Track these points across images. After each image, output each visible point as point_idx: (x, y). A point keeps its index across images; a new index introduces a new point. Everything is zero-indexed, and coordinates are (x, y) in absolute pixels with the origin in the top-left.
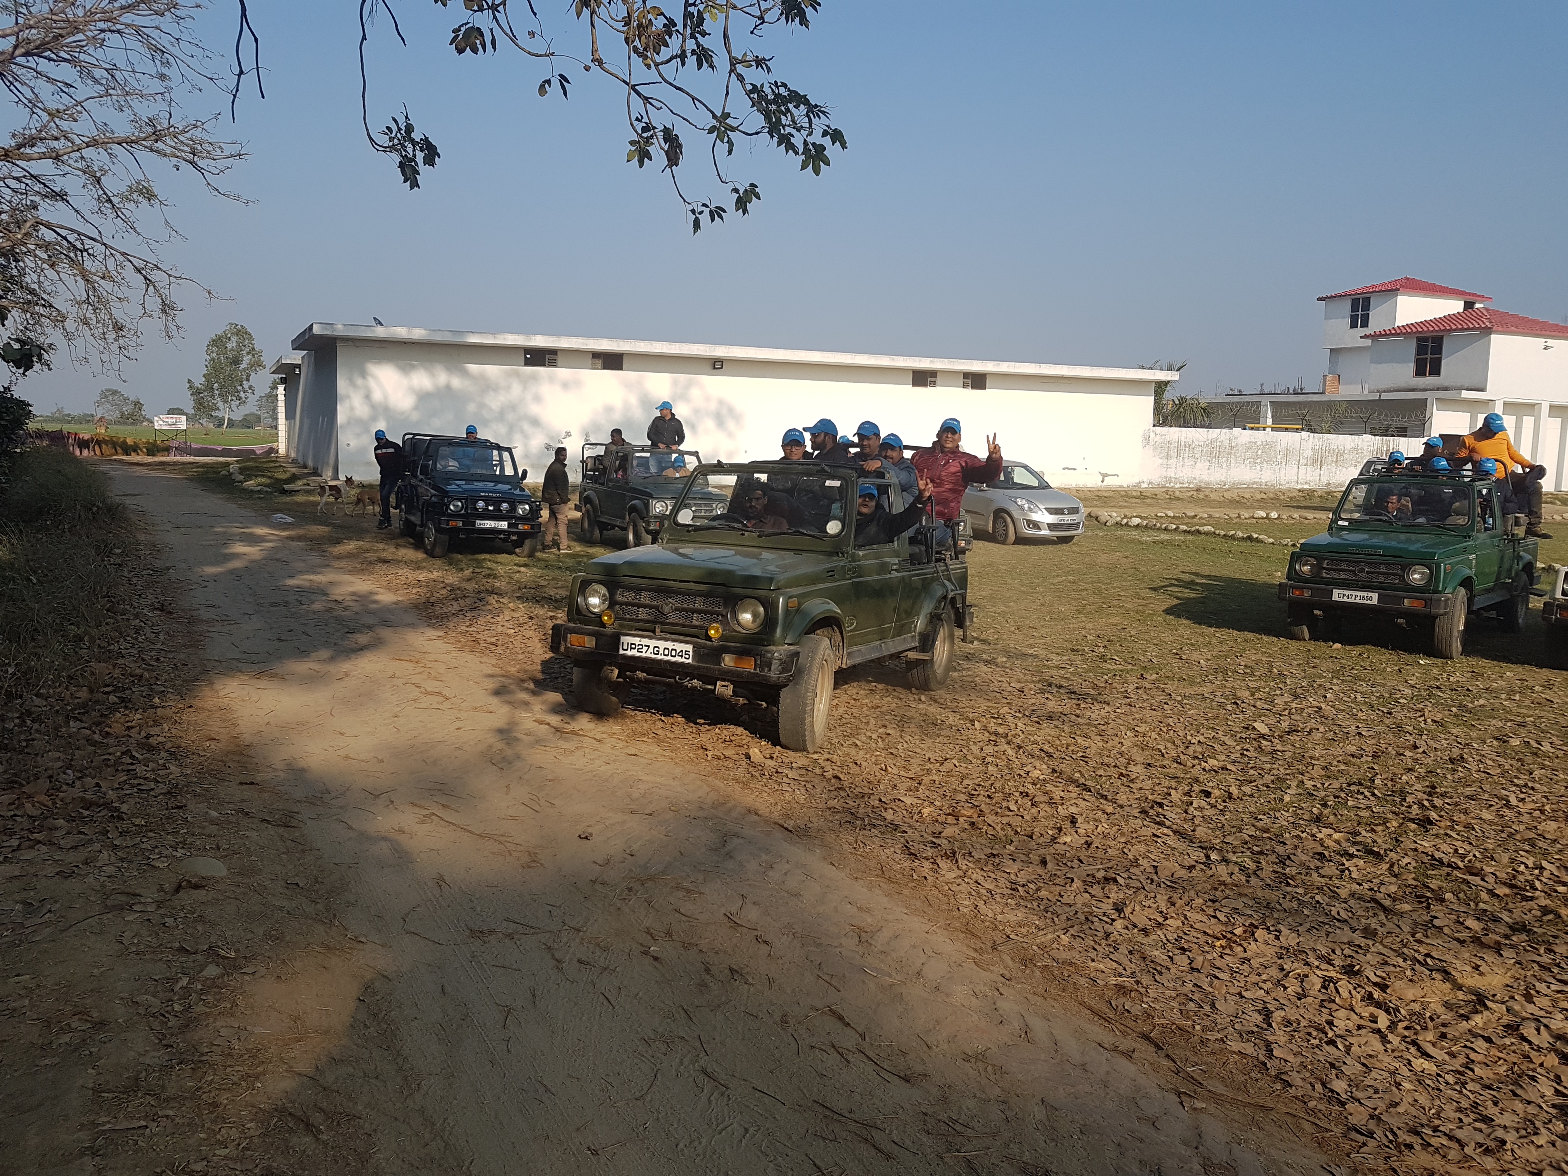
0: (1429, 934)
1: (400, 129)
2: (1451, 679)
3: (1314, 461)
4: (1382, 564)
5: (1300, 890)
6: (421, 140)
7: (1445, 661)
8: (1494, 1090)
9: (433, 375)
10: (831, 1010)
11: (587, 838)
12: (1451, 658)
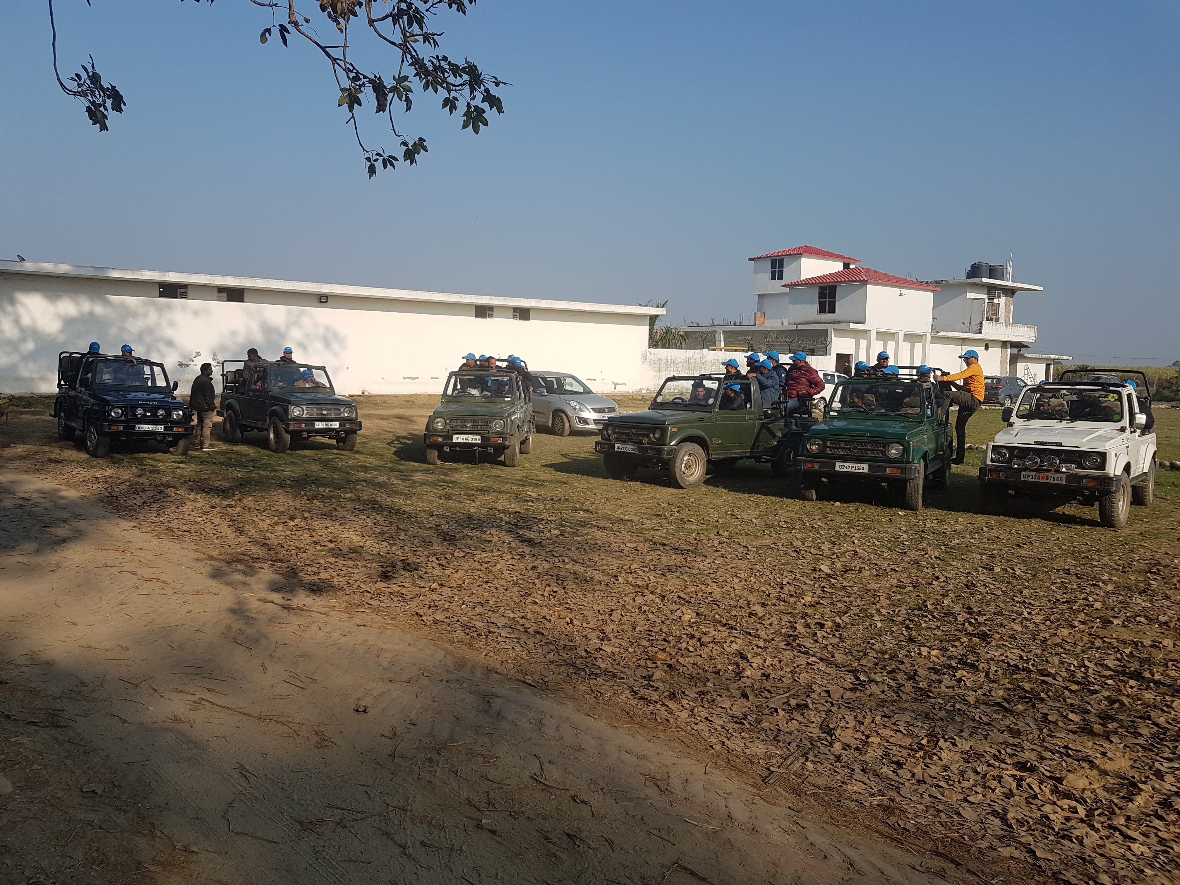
0: (1052, 728)
1: (89, 77)
2: (927, 525)
4: (868, 443)
5: (941, 701)
6: (109, 88)
7: (915, 512)
9: (78, 304)
10: (679, 866)
11: (365, 711)
12: (918, 510)
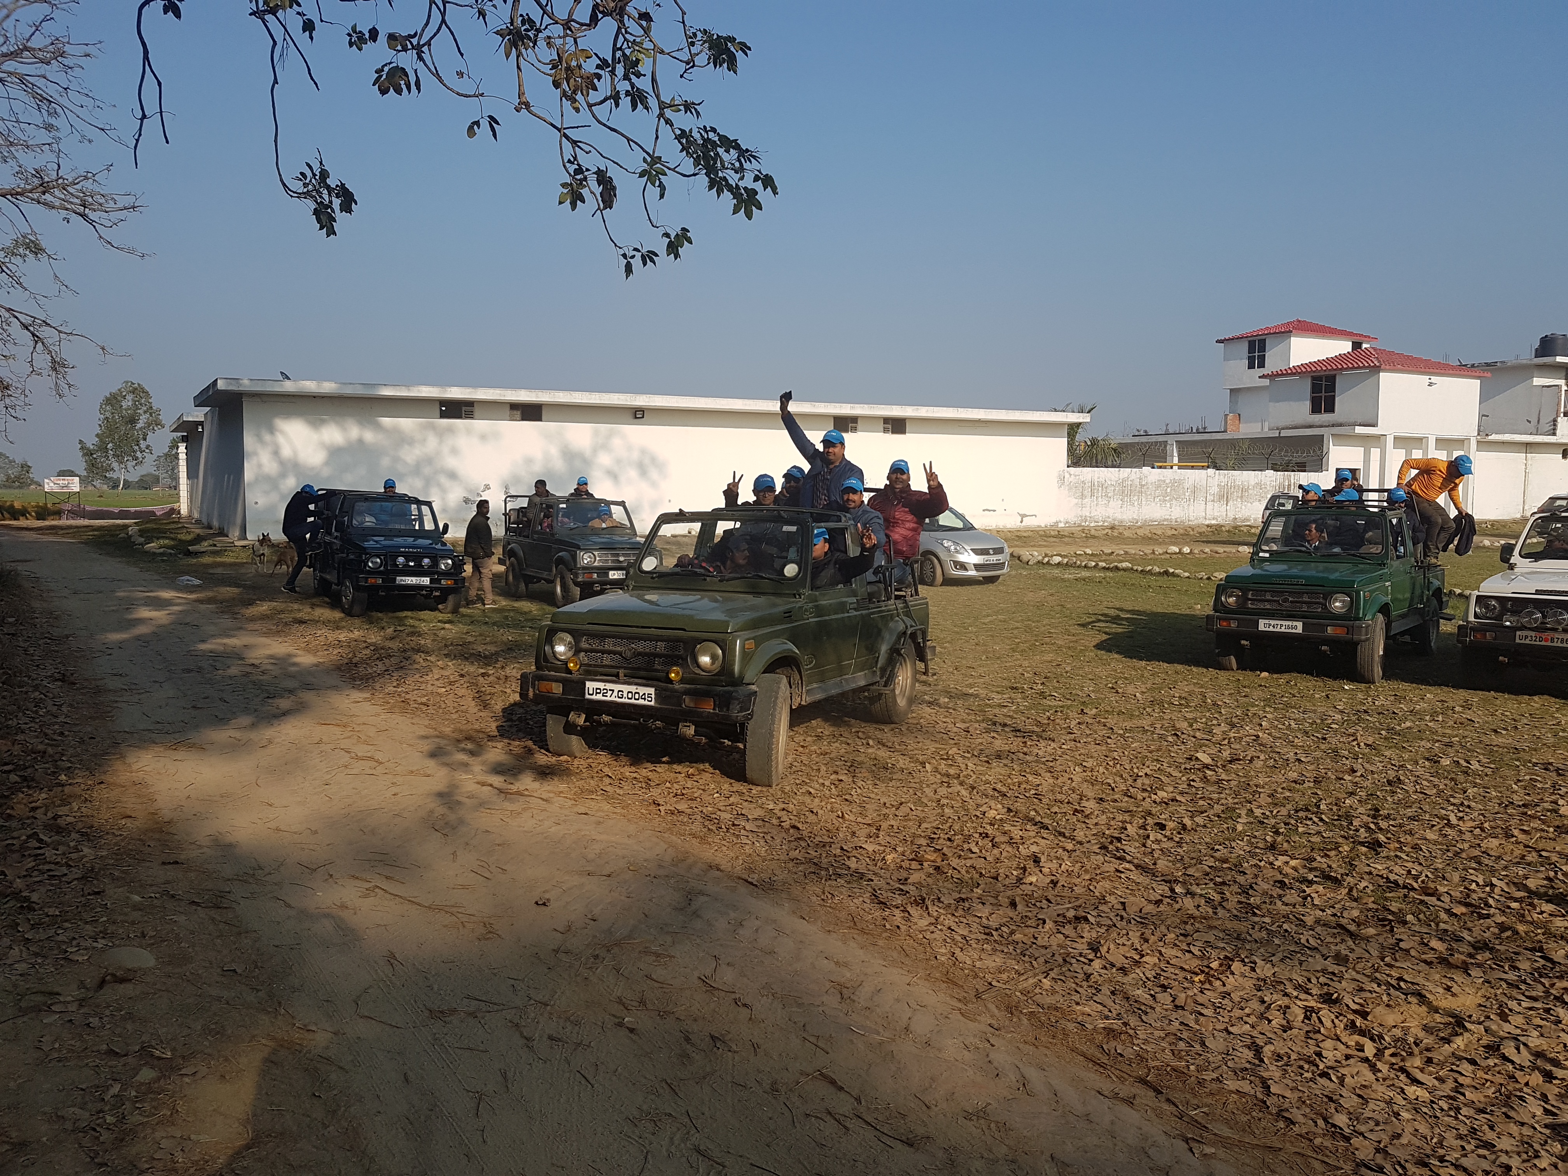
0: (1397, 957)
1: (314, 175)
2: (1377, 702)
3: (1221, 497)
4: (1304, 593)
5: (1267, 920)
6: (337, 186)
7: (1367, 685)
8: (1487, 1113)
9: (344, 429)
10: (822, 1074)
11: (544, 904)
12: (1374, 683)
